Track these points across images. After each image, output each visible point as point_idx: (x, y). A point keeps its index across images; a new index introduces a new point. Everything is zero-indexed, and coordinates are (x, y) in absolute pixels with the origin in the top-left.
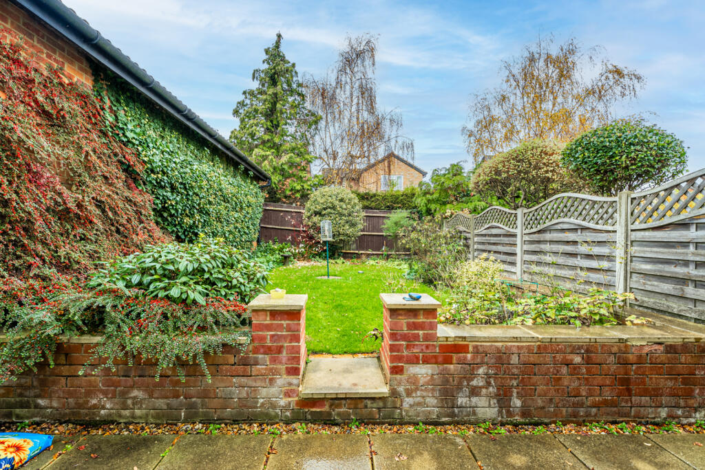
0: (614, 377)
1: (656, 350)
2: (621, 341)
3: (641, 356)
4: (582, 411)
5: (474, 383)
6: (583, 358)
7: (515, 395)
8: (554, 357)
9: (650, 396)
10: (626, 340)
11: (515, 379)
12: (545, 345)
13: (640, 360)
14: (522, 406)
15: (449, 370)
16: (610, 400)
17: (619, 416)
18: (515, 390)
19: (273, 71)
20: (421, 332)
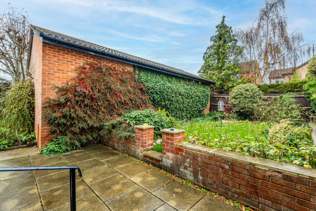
0: (247, 182)
1: (275, 175)
2: (251, 164)
3: (265, 176)
4: (230, 193)
5: (185, 164)
6: (230, 167)
7: (200, 174)
8: (216, 163)
9: (272, 202)
10: (254, 165)
11: (200, 167)
12: (212, 156)
13: (264, 178)
14: (202, 180)
15: (178, 157)
16: (245, 193)
17: (251, 204)
18: (200, 172)
19: (220, 34)
20: (170, 141)
